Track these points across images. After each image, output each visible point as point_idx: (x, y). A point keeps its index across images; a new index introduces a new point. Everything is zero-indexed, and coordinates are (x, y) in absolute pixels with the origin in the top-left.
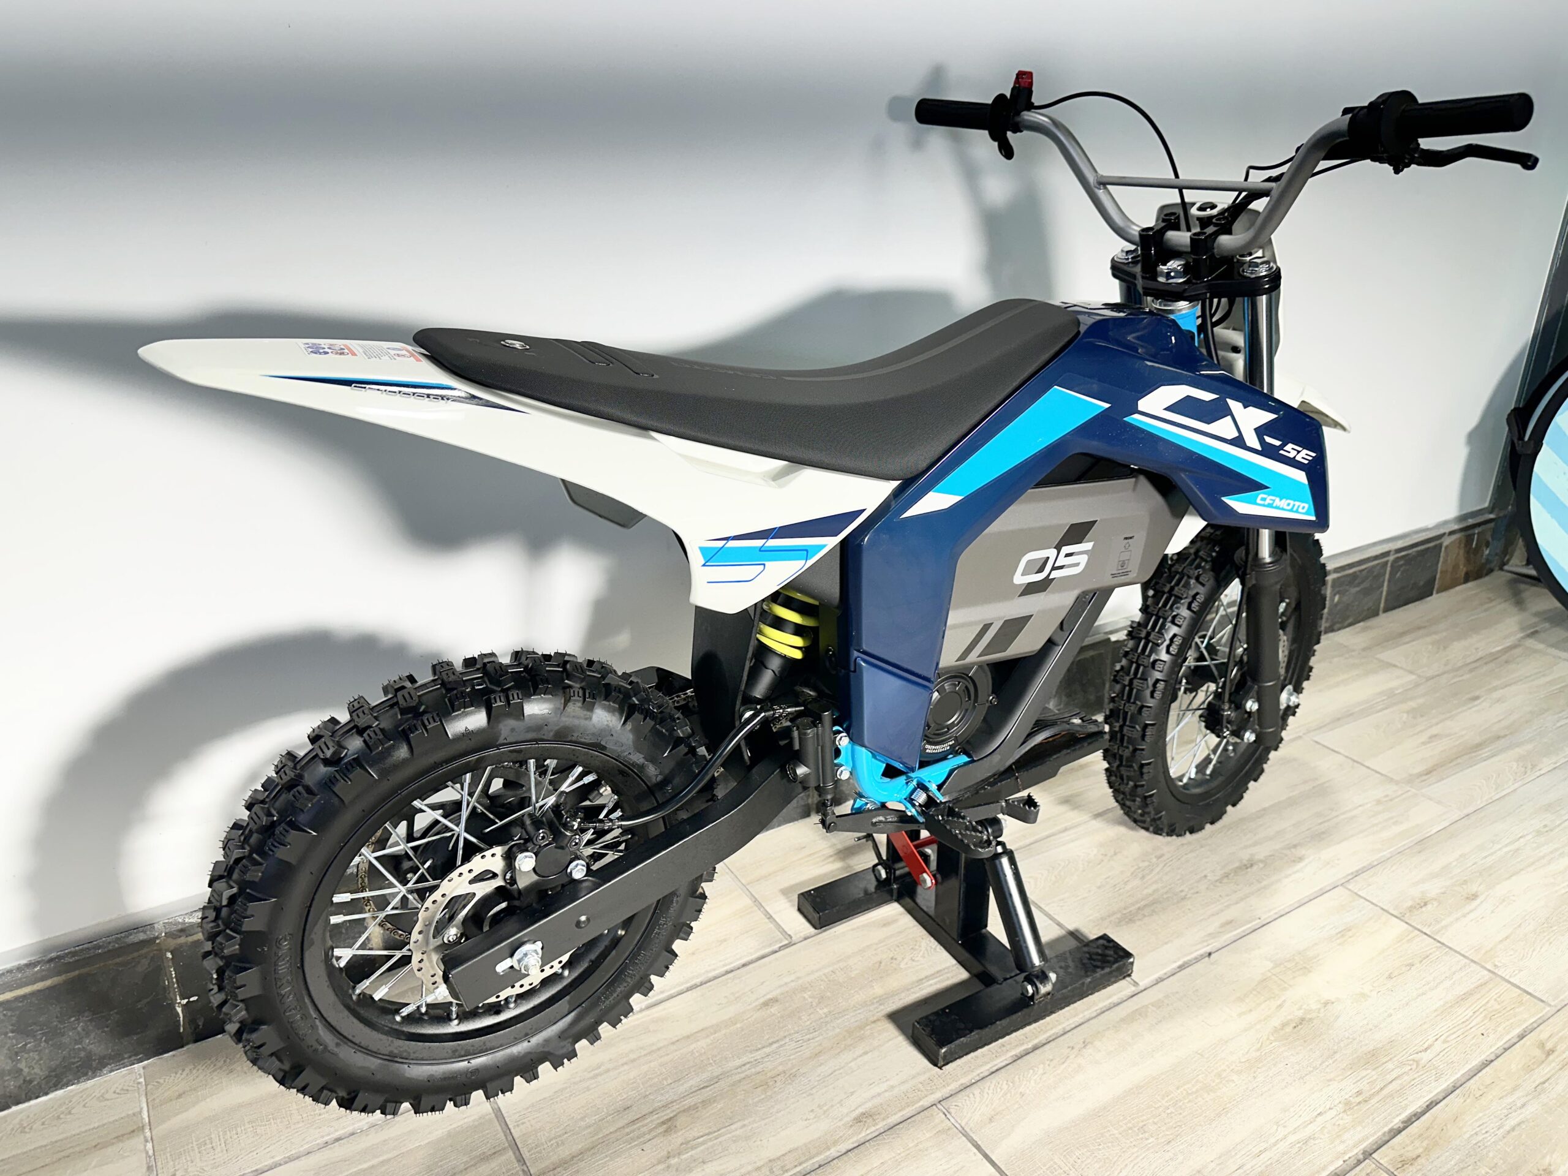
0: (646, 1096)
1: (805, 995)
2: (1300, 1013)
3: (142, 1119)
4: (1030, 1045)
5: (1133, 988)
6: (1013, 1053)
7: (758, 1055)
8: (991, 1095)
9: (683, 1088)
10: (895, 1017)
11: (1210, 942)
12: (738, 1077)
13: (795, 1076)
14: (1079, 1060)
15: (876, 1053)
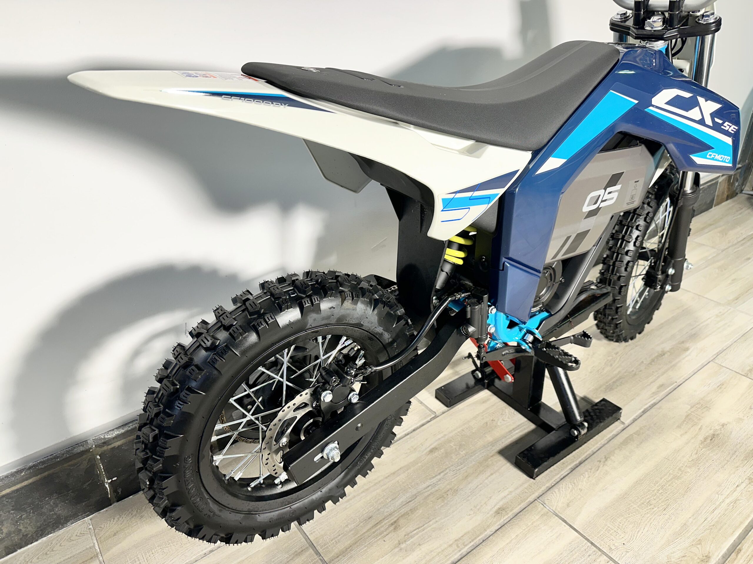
0: (378, 510)
1: (452, 445)
2: (711, 432)
3: (96, 550)
4: (577, 462)
5: (622, 426)
6: (570, 467)
7: (434, 480)
8: (564, 491)
9: (398, 502)
10: (503, 452)
11: (655, 397)
12: (426, 494)
13: (457, 490)
14: (605, 468)
15: (497, 474)
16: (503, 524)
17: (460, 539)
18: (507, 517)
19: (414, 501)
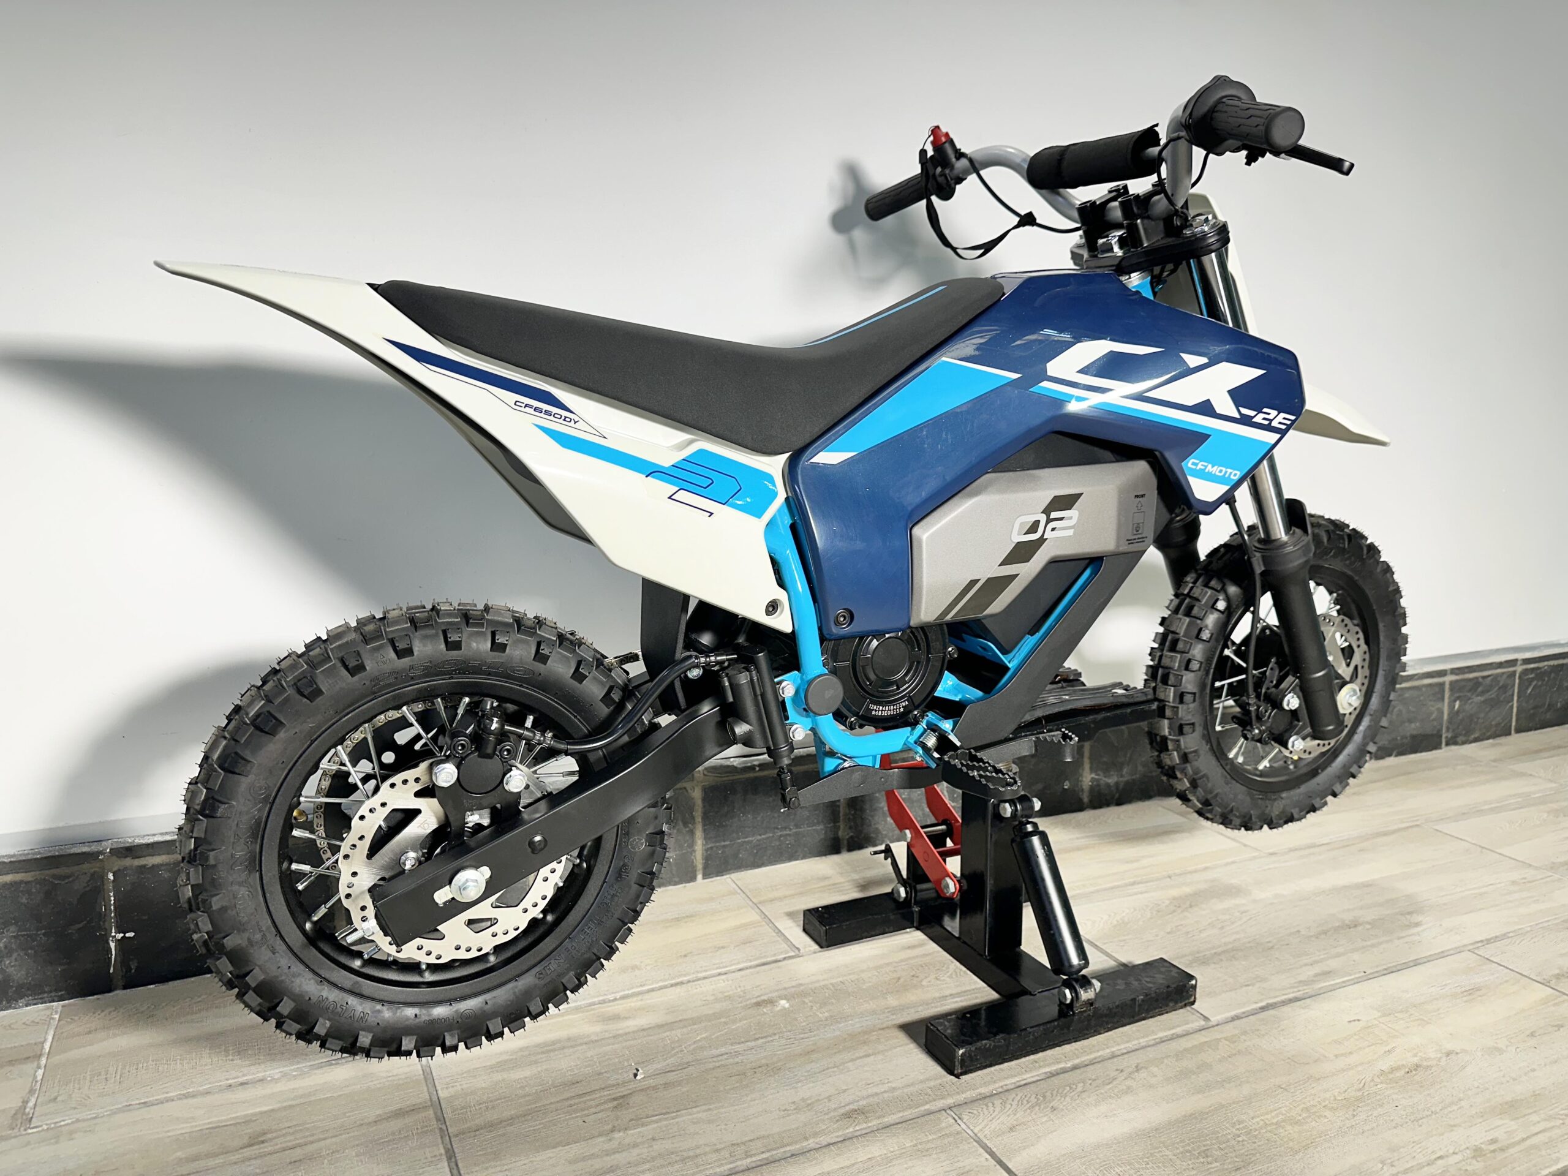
2: (1416, 1060)
3: (43, 1047)
5: (1203, 1023)
6: (1047, 1070)
8: (1014, 1106)
10: (909, 1029)
11: (1300, 988)
13: (779, 1069)
14: (1129, 1082)
15: (880, 1057)
16: (850, 1135)
19: (680, 1072)
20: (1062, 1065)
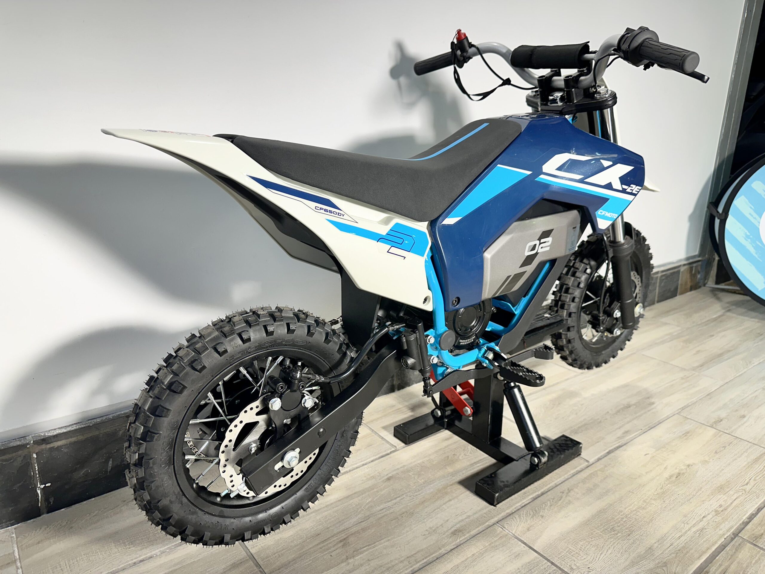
0: (328, 528)
3: (15, 556)
4: (540, 493)
5: (587, 463)
6: (531, 496)
7: (390, 504)
8: (525, 518)
9: (349, 523)
10: (463, 483)
12: (380, 516)
13: (413, 513)
14: (568, 498)
15: (456, 500)
16: (459, 544)
17: (412, 556)
18: (463, 538)
19: (366, 521)
20: (537, 493)
